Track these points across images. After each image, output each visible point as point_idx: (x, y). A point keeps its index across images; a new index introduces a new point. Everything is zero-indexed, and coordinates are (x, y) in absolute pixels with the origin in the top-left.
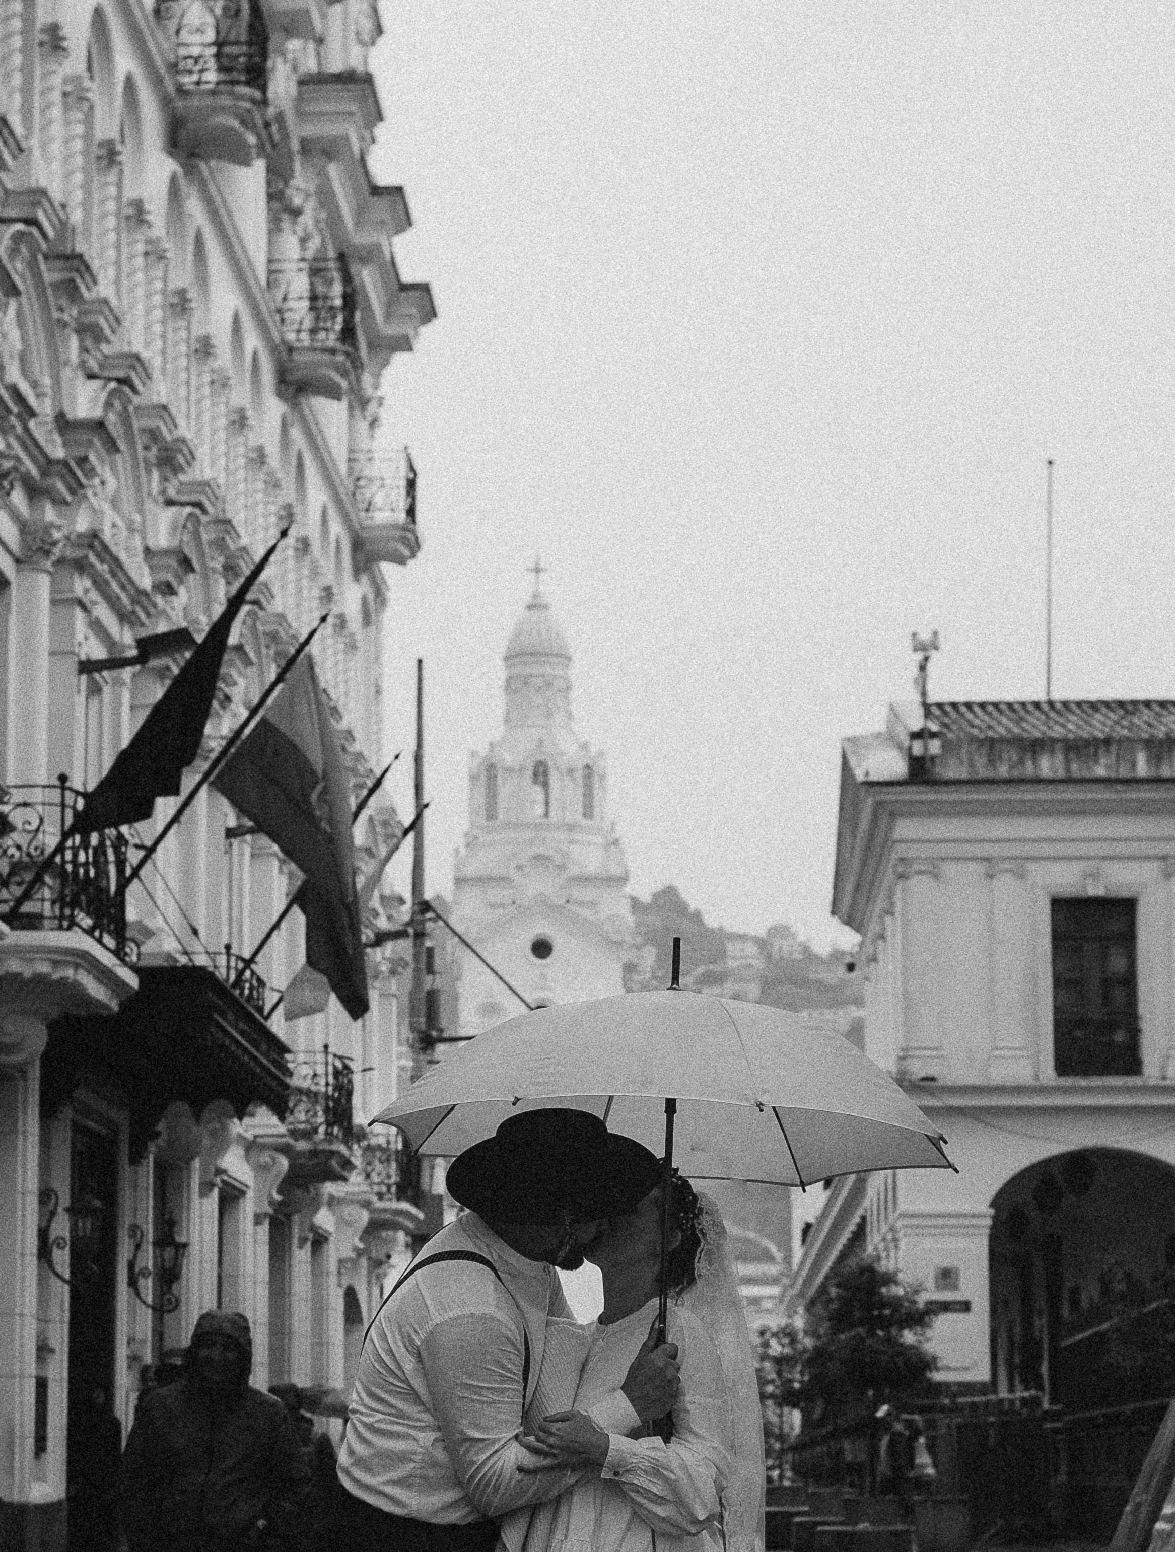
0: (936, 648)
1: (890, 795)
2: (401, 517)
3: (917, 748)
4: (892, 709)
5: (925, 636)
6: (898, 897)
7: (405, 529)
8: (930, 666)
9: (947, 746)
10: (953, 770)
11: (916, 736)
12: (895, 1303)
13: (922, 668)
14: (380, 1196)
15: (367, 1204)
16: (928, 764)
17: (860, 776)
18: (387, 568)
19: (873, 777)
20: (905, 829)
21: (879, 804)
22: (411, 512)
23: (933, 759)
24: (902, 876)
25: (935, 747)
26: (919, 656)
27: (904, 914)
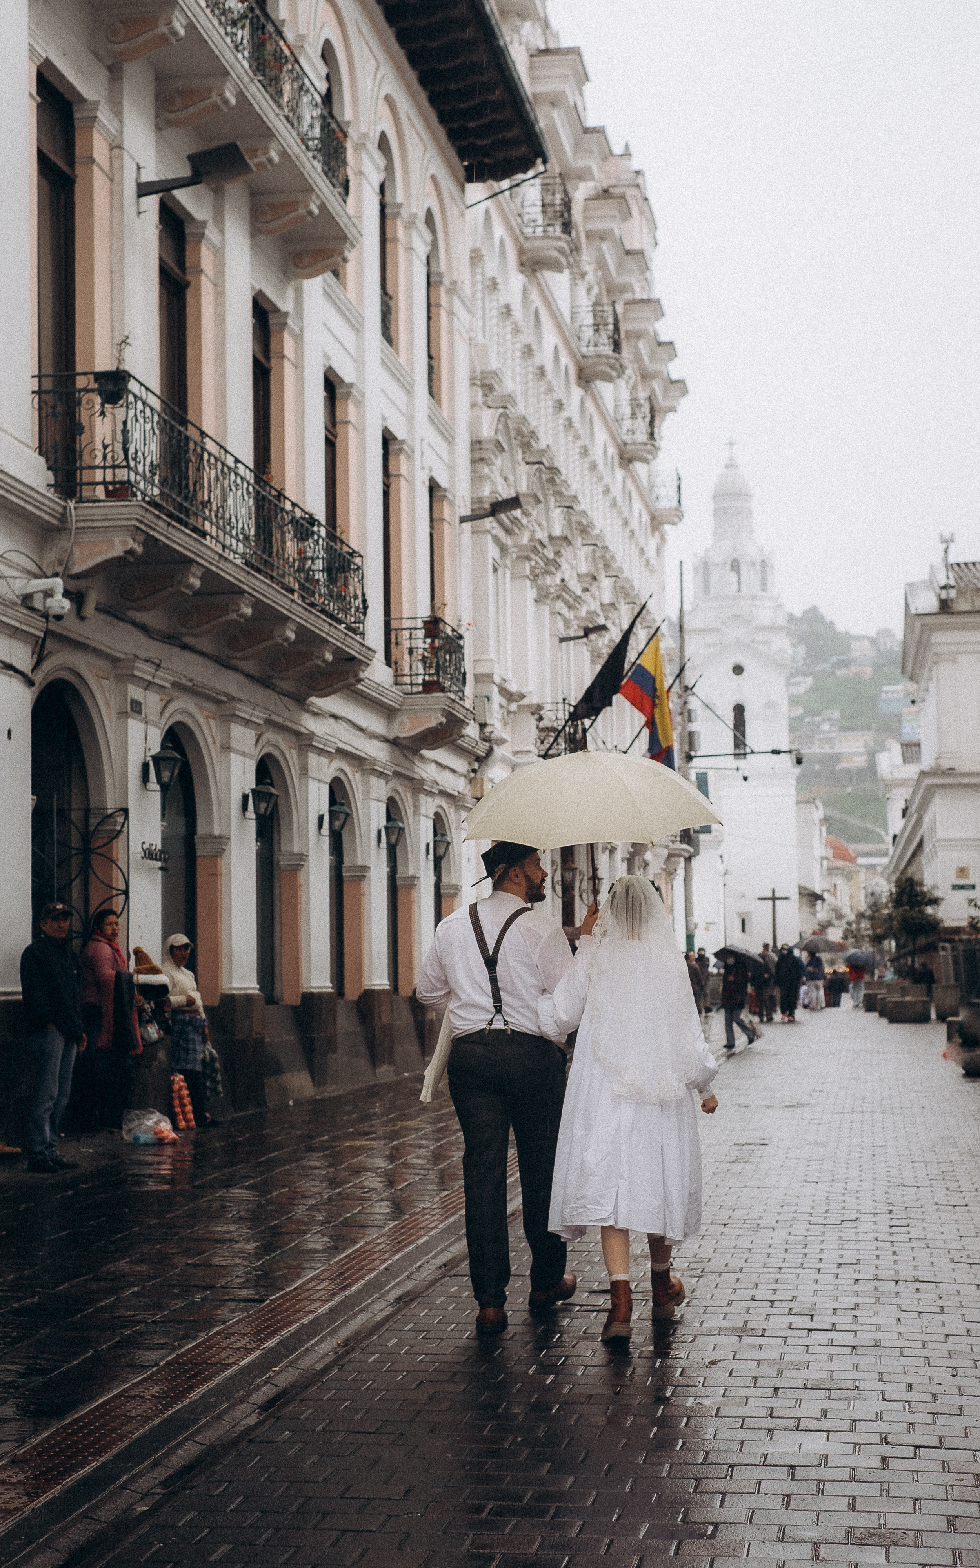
0: (952, 541)
1: (928, 620)
2: (675, 503)
3: (944, 594)
4: (932, 568)
5: (947, 535)
6: (934, 672)
7: (677, 509)
8: (949, 551)
9: (960, 592)
10: (963, 606)
11: (944, 588)
12: (924, 894)
13: (946, 551)
14: (673, 842)
15: (667, 847)
16: (949, 603)
17: (913, 612)
18: (667, 527)
19: (921, 611)
20: (938, 637)
21: (923, 625)
22: (679, 501)
23: (952, 600)
24: (936, 663)
25: (953, 593)
26: (944, 546)
27: (938, 680)
